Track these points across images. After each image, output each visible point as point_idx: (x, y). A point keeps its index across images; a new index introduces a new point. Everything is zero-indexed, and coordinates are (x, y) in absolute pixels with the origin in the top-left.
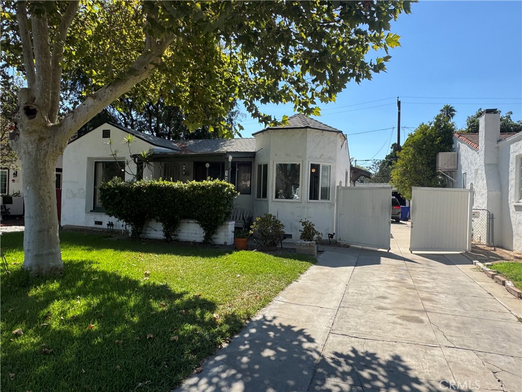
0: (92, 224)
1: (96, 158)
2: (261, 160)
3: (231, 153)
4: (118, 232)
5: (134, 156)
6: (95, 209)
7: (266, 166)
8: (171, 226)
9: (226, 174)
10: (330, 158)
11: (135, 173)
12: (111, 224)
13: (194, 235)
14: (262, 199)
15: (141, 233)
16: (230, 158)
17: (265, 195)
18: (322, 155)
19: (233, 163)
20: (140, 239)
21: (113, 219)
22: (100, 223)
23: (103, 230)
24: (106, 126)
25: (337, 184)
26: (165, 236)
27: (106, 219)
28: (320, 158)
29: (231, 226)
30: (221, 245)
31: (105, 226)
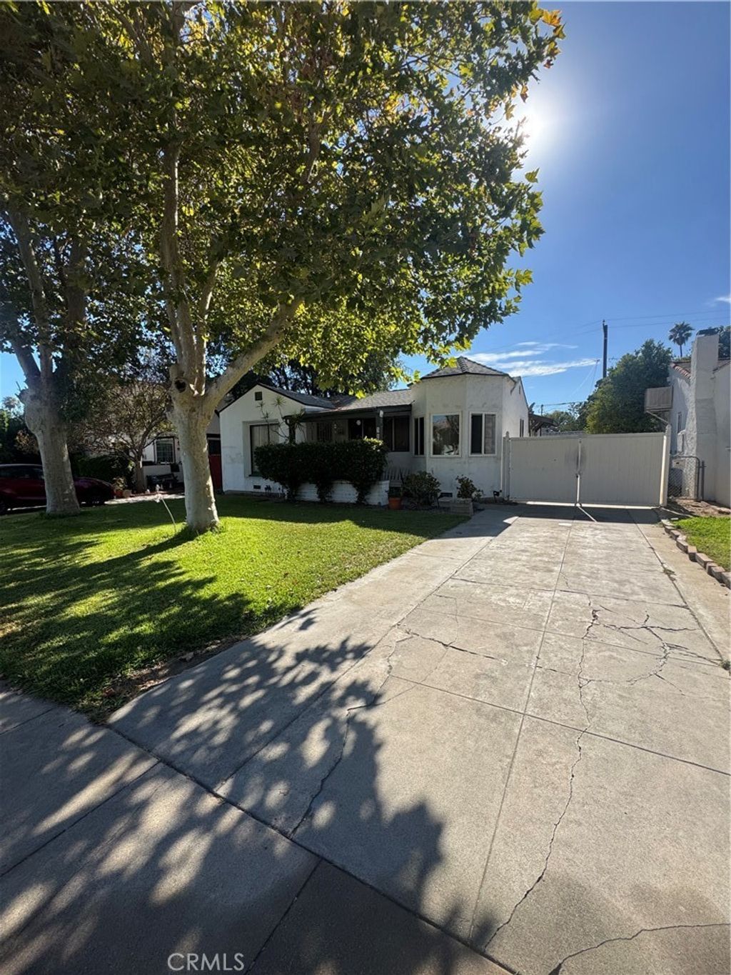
0: (251, 489)
1: (250, 422)
2: (417, 414)
3: (382, 408)
4: (275, 495)
5: (285, 418)
6: (254, 474)
7: (422, 419)
8: (325, 487)
9: (378, 431)
10: (494, 406)
11: (288, 435)
12: (268, 488)
13: (348, 496)
14: (419, 456)
15: (296, 495)
16: (381, 413)
17: (422, 452)
18: (485, 403)
19: (384, 418)
20: (296, 501)
21: (269, 483)
22: (259, 487)
23: (262, 494)
24: (258, 388)
25: (504, 435)
26: (319, 497)
27: (264, 483)
28: (483, 406)
29: (385, 485)
30: (375, 506)
31: (263, 490)
